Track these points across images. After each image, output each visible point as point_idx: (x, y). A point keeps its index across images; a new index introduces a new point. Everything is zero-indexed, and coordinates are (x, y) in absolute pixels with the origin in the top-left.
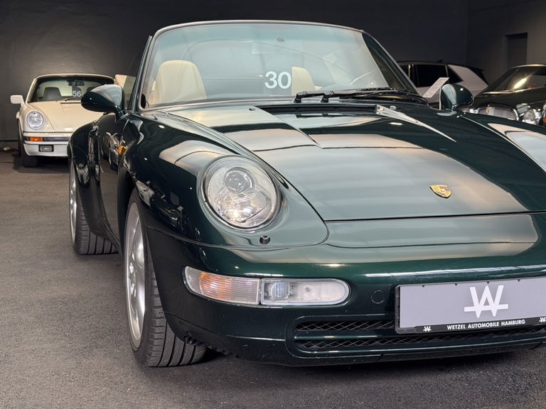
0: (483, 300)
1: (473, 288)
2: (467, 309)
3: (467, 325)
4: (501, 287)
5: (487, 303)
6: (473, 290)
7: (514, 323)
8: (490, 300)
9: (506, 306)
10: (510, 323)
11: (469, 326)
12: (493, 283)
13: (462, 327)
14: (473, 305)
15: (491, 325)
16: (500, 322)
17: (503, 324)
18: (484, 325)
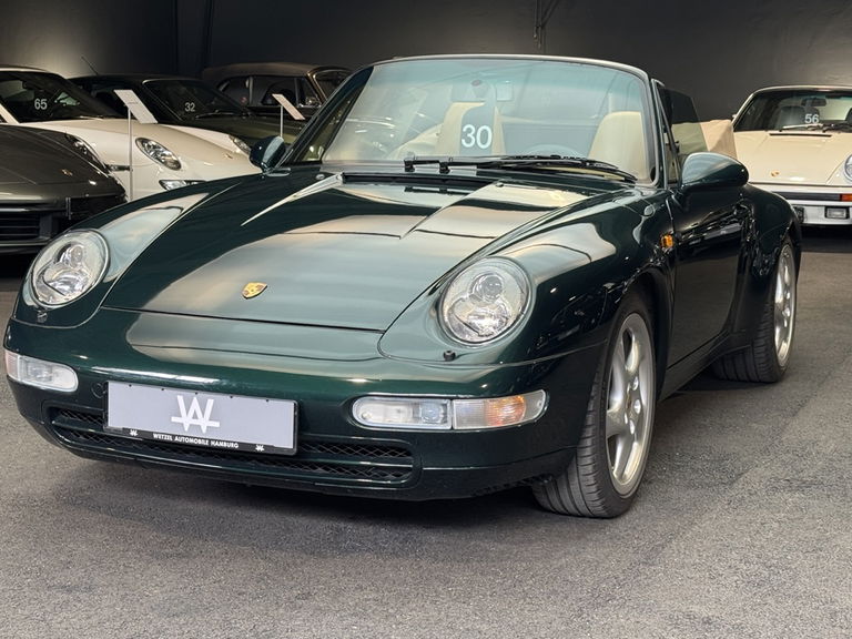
0: (191, 413)
1: (180, 397)
2: (174, 419)
3: (174, 436)
4: (211, 400)
5: (195, 417)
6: (180, 399)
7: (225, 445)
8: (199, 414)
9: (217, 424)
10: (221, 444)
11: (176, 439)
12: (202, 395)
13: (169, 438)
14: (180, 416)
15: (200, 442)
16: (210, 440)
17: (213, 443)
18: (191, 441)
